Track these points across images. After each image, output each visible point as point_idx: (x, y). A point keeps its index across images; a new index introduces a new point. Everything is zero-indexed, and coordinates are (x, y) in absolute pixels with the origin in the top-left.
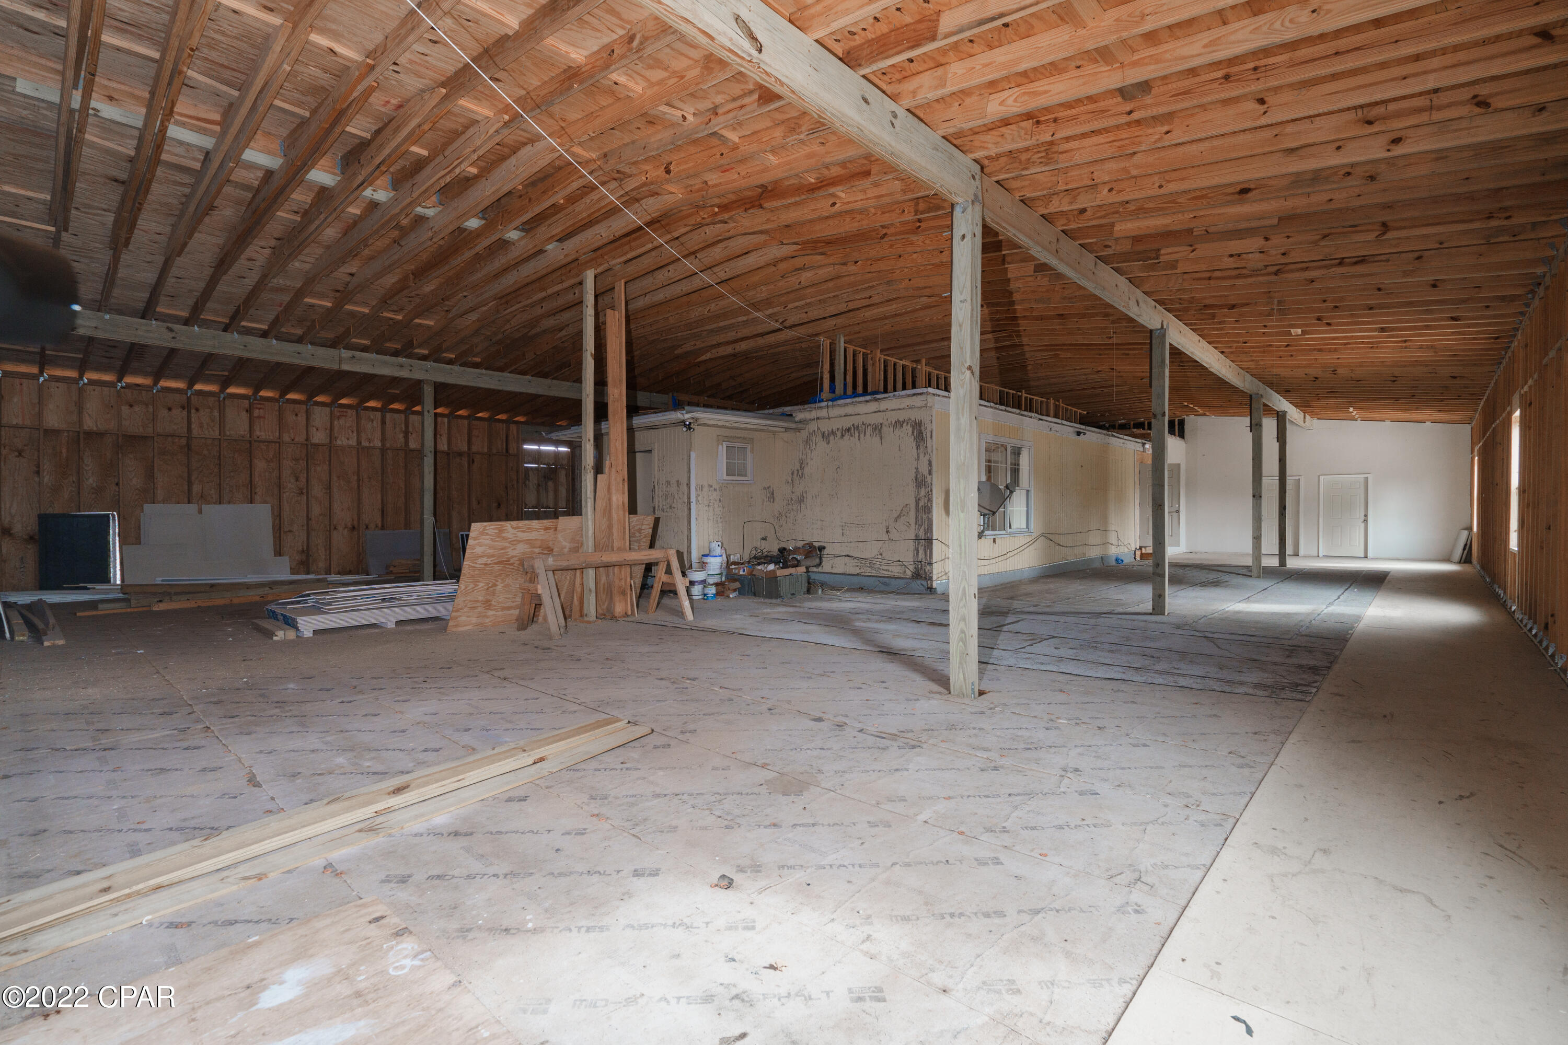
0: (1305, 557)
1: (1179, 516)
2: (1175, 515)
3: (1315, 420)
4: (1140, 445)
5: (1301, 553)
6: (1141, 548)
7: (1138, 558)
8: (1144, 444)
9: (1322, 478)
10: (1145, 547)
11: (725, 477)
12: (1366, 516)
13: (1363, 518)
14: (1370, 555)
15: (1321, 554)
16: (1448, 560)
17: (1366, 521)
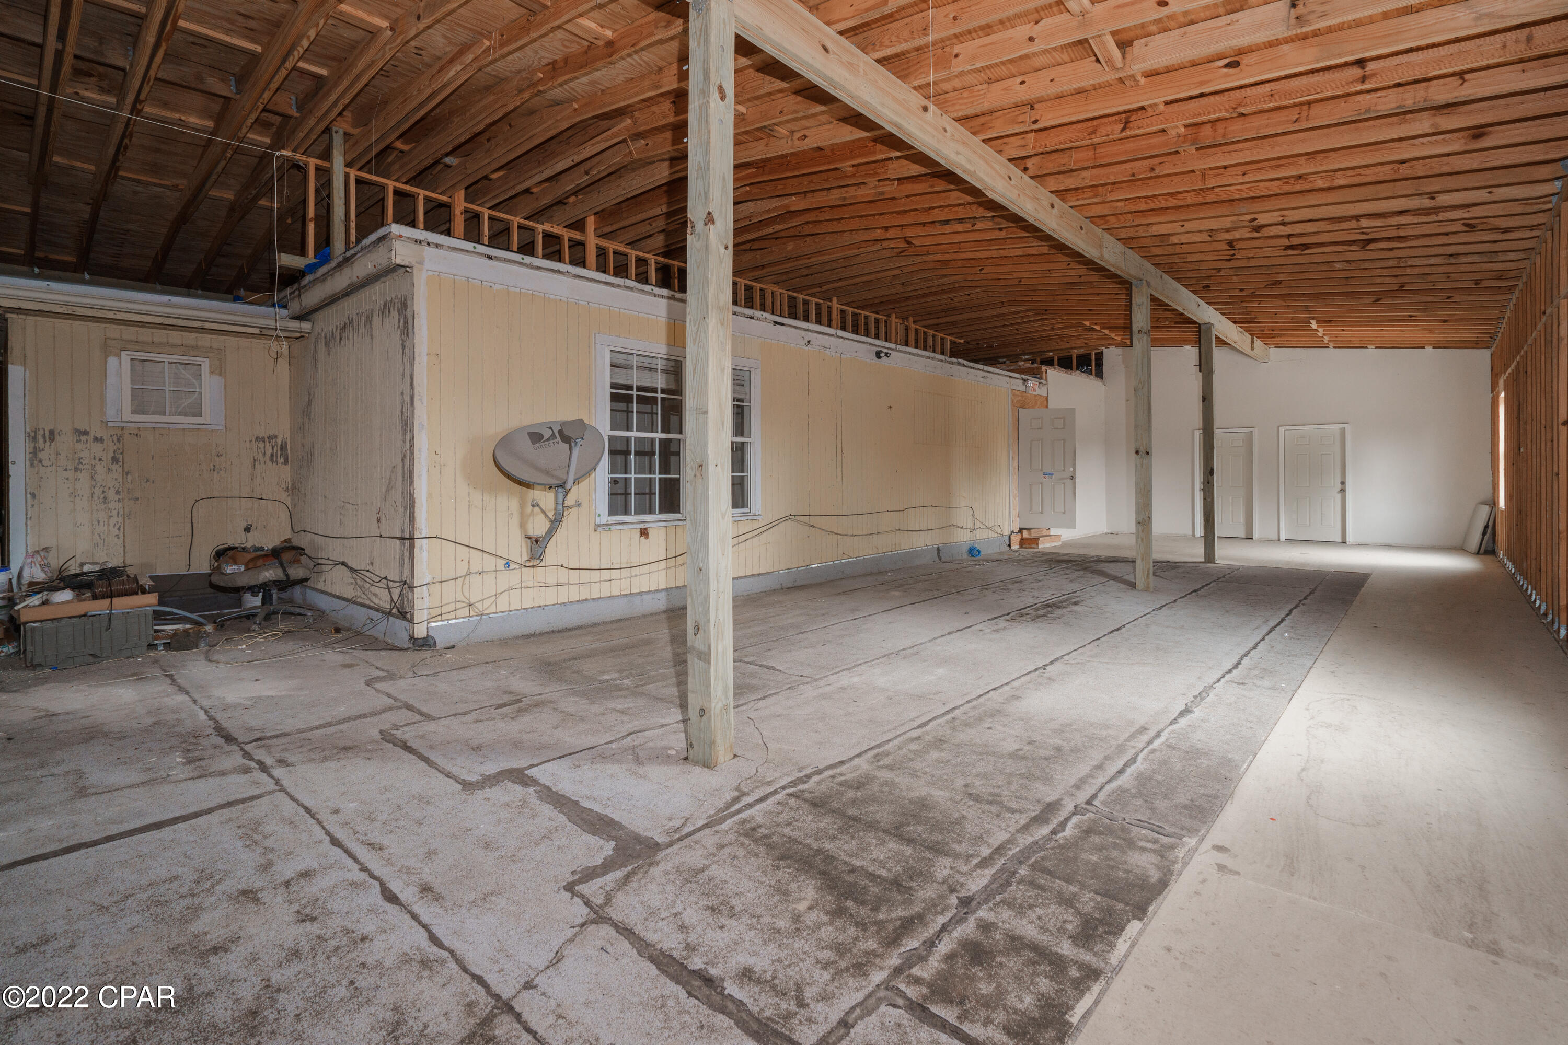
0: (1261, 541)
1: (1074, 483)
2: (1069, 482)
3: (1272, 350)
4: (1020, 382)
5: (1257, 535)
6: (1021, 530)
7: (1015, 547)
8: (1025, 381)
9: (1282, 429)
10: (1028, 529)
11: (127, 415)
12: (1343, 483)
13: (1339, 486)
14: (1350, 539)
15: (1283, 538)
16: (1459, 549)
17: (1343, 491)
